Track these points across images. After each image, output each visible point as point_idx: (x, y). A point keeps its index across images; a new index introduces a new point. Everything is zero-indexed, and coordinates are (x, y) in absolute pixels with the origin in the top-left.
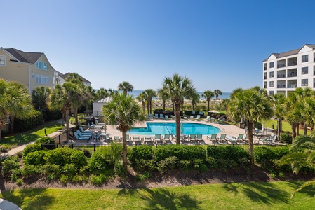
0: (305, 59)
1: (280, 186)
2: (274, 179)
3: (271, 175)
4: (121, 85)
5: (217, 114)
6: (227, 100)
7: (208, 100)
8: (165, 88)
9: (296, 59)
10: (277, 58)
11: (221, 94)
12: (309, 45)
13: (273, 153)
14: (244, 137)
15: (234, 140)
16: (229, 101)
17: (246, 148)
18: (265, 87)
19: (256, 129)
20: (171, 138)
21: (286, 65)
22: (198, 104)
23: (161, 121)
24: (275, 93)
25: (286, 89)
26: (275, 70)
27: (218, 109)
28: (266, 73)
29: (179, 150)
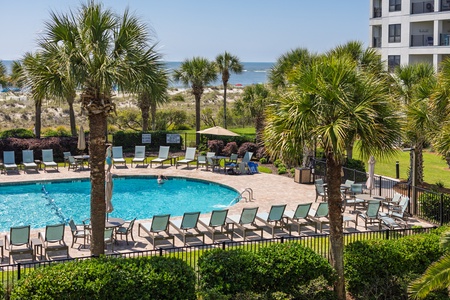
5: (226, 139)
6: (259, 90)
7: (197, 92)
8: (52, 53)
11: (238, 69)
13: (398, 258)
14: (312, 213)
16: (265, 94)
17: (322, 248)
18: (376, 42)
19: (349, 183)
20: (68, 238)
22: (161, 108)
23: (24, 177)
24: (404, 62)
25: (436, 51)
27: (227, 122)
29: (101, 277)
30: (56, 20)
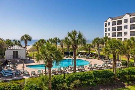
0: (126, 21)
1: (132, 88)
2: (127, 85)
3: (126, 84)
4: (23, 37)
5: (83, 53)
9: (121, 21)
10: (112, 20)
12: (128, 14)
13: (125, 72)
15: (100, 67)
21: (117, 24)
25: (117, 37)
26: (111, 26)
28: (106, 29)
29: (80, 75)
30: (69, 33)
